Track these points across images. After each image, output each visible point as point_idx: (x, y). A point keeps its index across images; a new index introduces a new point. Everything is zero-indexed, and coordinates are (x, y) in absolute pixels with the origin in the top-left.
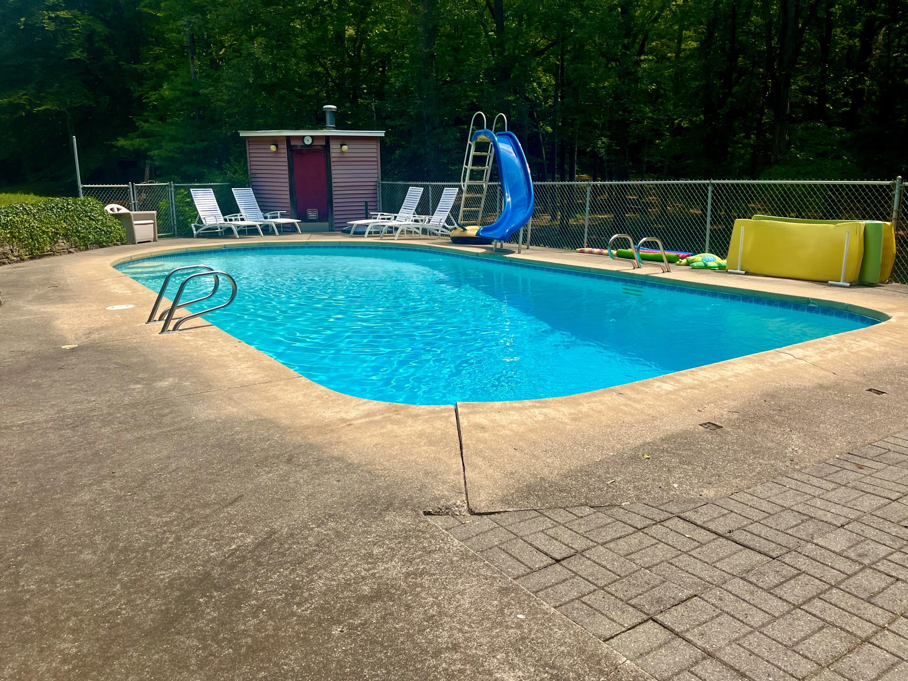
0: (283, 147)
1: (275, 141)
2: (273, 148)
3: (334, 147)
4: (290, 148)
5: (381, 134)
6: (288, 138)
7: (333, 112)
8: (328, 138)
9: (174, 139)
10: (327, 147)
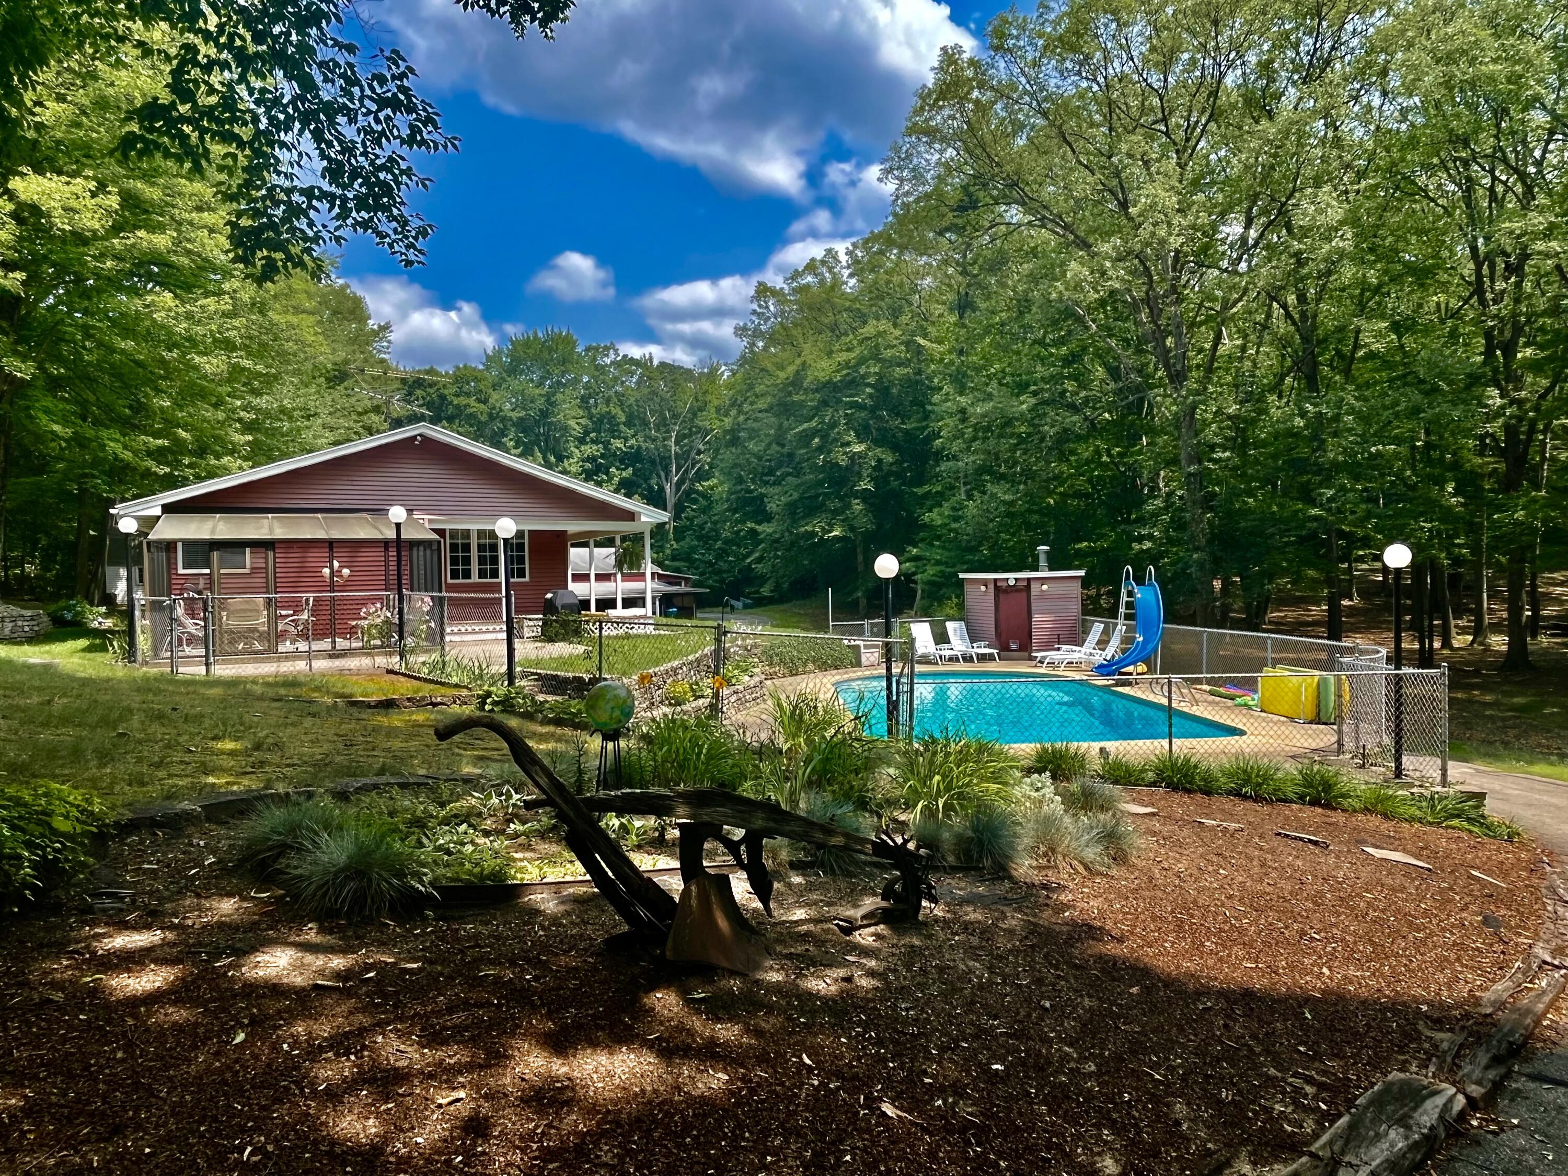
0: (991, 586)
1: (985, 582)
2: (983, 588)
3: (1034, 587)
4: (997, 588)
5: (1082, 573)
6: (995, 580)
7: (1047, 553)
8: (1029, 580)
9: (938, 563)
10: (1028, 588)
